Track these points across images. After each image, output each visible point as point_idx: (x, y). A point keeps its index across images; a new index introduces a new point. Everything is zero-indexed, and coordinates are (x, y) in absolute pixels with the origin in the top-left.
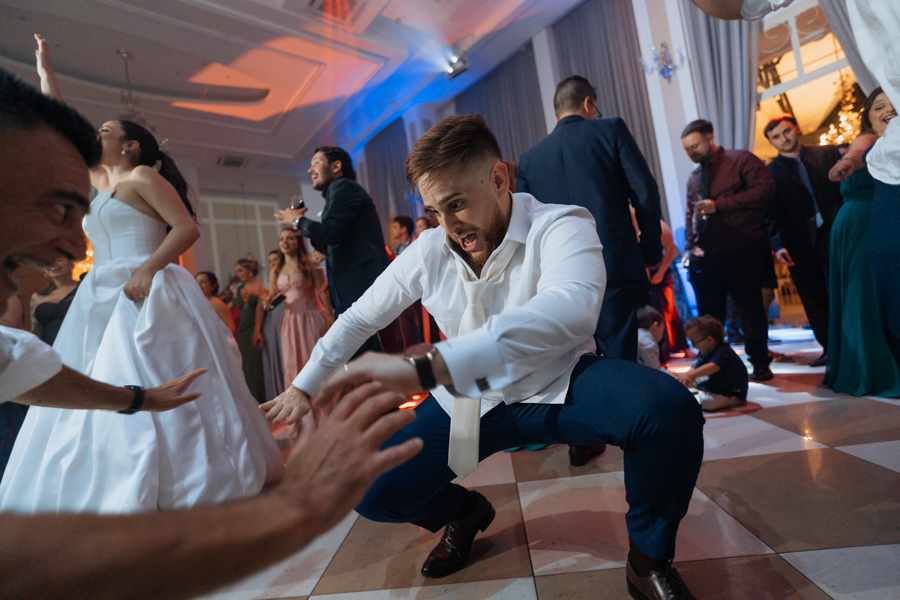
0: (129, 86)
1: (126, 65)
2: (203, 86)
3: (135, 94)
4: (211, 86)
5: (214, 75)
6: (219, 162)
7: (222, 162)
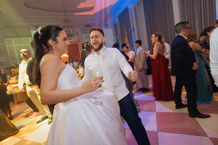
0: (65, 12)
1: (64, 7)
2: (80, 8)
3: (66, 13)
4: (81, 8)
5: (82, 5)
6: (85, 26)
7: (86, 26)
